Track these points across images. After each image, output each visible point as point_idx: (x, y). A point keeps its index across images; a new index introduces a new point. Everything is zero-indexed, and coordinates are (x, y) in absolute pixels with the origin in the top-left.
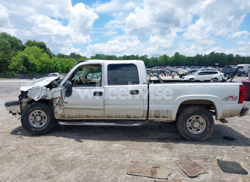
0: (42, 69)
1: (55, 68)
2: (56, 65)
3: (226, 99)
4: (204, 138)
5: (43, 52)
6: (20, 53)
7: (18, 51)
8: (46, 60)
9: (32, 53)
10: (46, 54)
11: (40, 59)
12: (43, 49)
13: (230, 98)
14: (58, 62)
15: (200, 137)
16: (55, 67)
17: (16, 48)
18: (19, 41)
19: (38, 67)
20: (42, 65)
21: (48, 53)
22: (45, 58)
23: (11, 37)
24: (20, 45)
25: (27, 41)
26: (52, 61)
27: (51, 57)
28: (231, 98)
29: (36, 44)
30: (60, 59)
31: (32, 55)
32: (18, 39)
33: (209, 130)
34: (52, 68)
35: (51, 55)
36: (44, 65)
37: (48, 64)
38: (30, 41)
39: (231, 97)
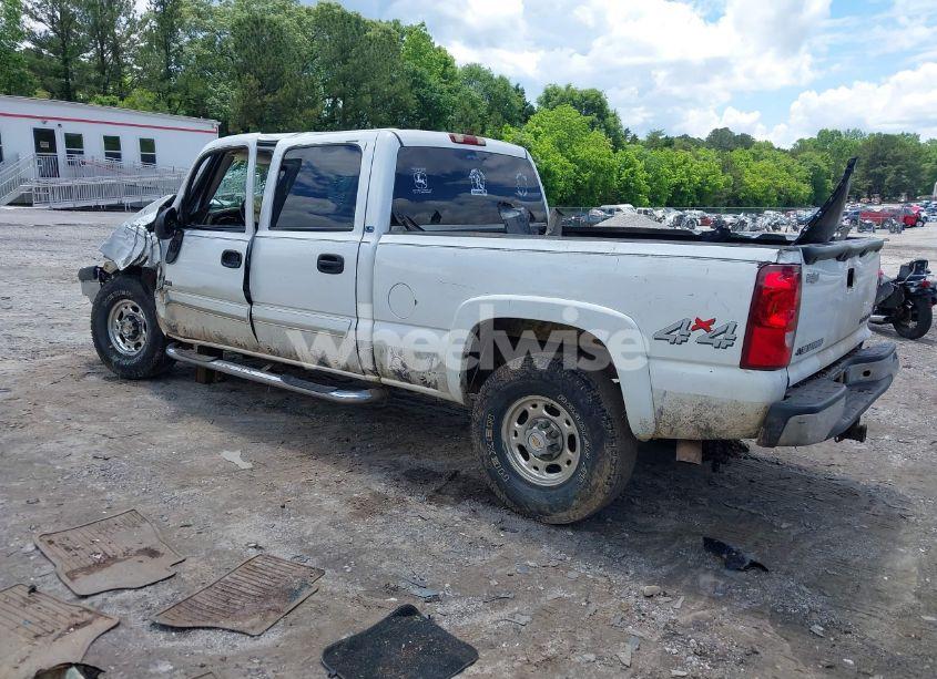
0: (578, 188)
1: (626, 188)
2: (632, 174)
3: (674, 335)
4: (565, 514)
5: (592, 125)
6: (510, 132)
7: (507, 125)
8: (595, 157)
9: (551, 131)
10: (599, 134)
11: (574, 153)
12: (594, 117)
13: (693, 329)
14: (640, 165)
15: (545, 502)
16: (627, 181)
17: (500, 117)
18: (517, 90)
19: (562, 184)
20: (578, 173)
21: (608, 131)
22: (592, 149)
23: (491, 78)
24: (517, 104)
25: (546, 91)
26: (617, 159)
27: (617, 145)
28: (701, 332)
29: (571, 99)
30: (653, 154)
31: (548, 139)
32: (513, 84)
33: (588, 481)
34: (615, 184)
35: (617, 139)
36: (587, 176)
37: (600, 170)
38: (555, 89)
39: (701, 325)
